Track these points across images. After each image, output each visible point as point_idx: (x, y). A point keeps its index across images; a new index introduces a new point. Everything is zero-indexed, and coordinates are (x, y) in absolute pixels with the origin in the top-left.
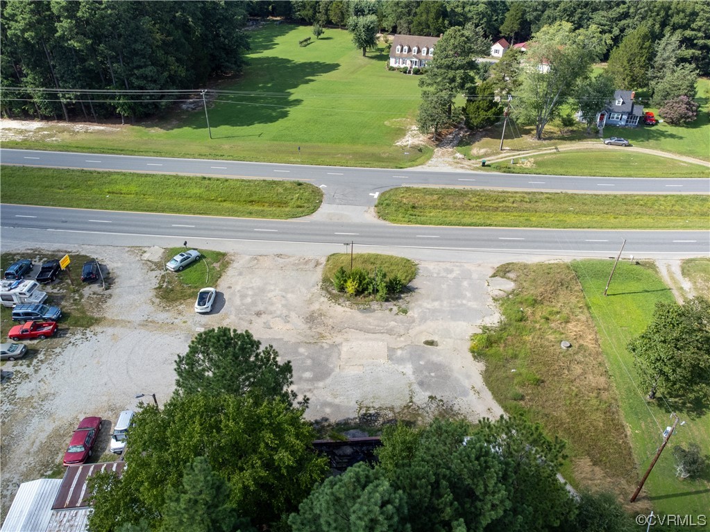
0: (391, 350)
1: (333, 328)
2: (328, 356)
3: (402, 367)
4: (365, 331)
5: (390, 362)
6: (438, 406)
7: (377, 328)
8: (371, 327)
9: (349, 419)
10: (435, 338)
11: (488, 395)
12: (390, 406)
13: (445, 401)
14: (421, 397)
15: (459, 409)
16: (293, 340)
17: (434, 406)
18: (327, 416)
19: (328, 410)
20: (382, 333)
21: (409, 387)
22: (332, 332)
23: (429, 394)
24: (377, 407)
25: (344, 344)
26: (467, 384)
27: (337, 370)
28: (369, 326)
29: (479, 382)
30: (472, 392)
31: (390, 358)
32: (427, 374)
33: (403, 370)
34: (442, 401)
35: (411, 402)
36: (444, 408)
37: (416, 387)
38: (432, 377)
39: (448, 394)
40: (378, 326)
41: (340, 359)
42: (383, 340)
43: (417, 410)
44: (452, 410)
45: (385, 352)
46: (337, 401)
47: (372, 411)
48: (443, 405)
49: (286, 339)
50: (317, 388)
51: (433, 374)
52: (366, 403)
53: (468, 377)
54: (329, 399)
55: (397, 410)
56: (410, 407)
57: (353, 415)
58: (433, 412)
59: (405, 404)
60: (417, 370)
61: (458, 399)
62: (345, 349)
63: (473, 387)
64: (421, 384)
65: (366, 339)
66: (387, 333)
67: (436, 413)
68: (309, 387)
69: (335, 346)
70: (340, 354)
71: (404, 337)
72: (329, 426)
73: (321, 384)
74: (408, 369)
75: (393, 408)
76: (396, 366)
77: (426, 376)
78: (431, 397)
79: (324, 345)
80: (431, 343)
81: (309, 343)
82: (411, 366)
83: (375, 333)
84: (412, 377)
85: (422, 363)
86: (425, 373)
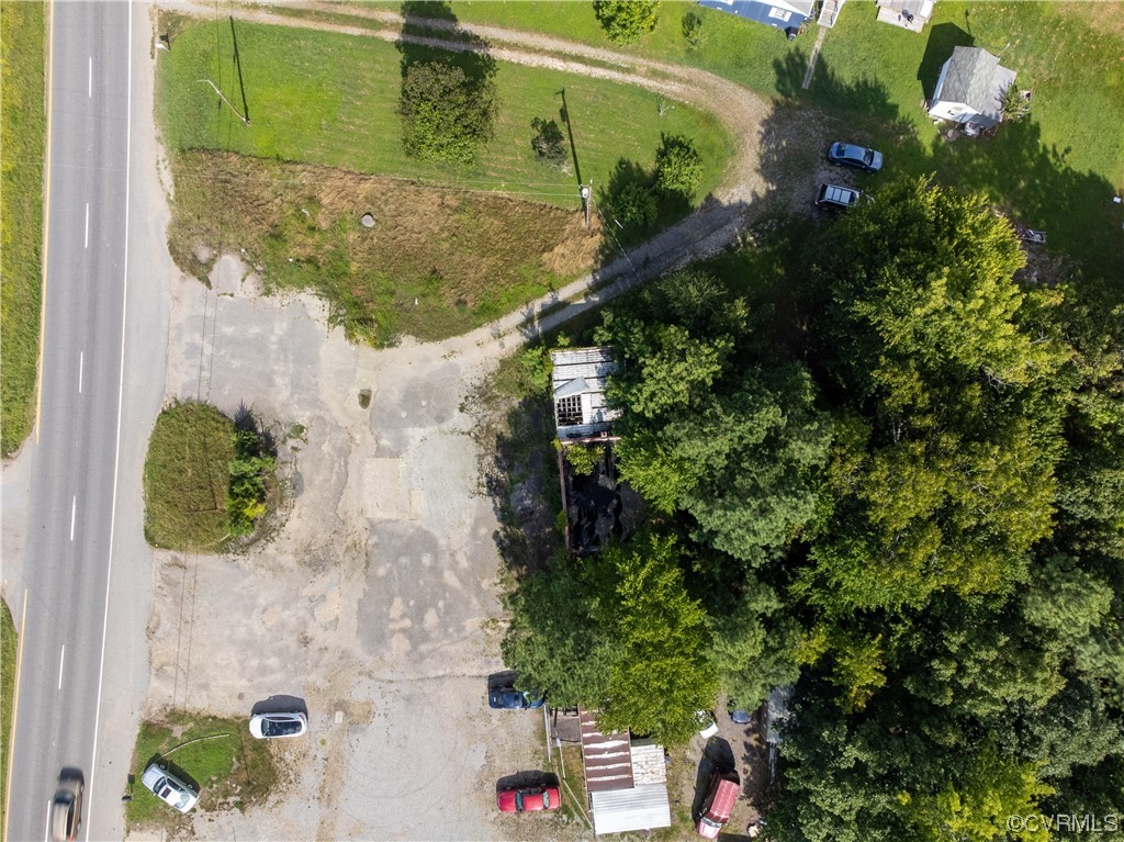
0: (380, 452)
1: (335, 532)
2: (393, 535)
3: (411, 441)
4: (344, 488)
5: (404, 455)
6: (474, 402)
7: (336, 469)
8: (334, 478)
9: (495, 509)
10: (355, 391)
11: (455, 342)
12: (476, 460)
13: (467, 394)
14: (464, 422)
15: (479, 379)
16: (362, 585)
17: (474, 408)
18: (492, 532)
19: (483, 531)
20: (346, 463)
21: (446, 434)
22: (344, 533)
23: (456, 412)
24: (478, 474)
25: (370, 515)
26: (439, 364)
27: (418, 523)
28: (333, 481)
29: (434, 349)
30: (452, 360)
31: (396, 455)
32: (424, 410)
33: (418, 440)
34: (466, 398)
35: (469, 434)
36: (477, 396)
37: (446, 426)
38: (429, 404)
39: (455, 389)
40: (332, 469)
41: (397, 521)
42: (362, 463)
43: (482, 428)
44: (480, 388)
45: (386, 462)
46: (469, 521)
47: (484, 480)
48: (473, 397)
49: (360, 595)
50: (448, 546)
51: (424, 403)
52: (473, 486)
53: (426, 360)
54: (466, 530)
55: (482, 451)
56: (476, 436)
57: (489, 504)
58: (484, 410)
59: (473, 442)
60: (419, 422)
61: (464, 378)
62: (379, 515)
63: (445, 356)
64: (440, 419)
65: (360, 485)
66: (346, 457)
67: (484, 406)
68: (448, 556)
69: (373, 527)
70: (389, 521)
71: (353, 434)
72: (505, 530)
73: (442, 542)
74: (415, 434)
75: (479, 455)
76: (411, 448)
77: (428, 412)
78: (462, 410)
79: (370, 542)
80: (365, 399)
81: (368, 563)
82: (410, 429)
83: (347, 473)
84: (430, 429)
85: (404, 415)
86: (422, 412)
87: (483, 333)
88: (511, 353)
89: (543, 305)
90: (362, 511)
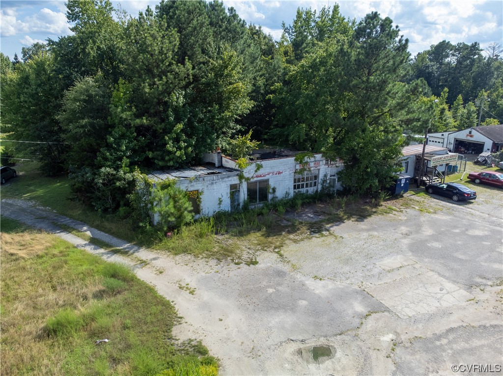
2: (451, 269)
3: (330, 287)
4: (473, 327)
5: (356, 287)
6: (239, 258)
8: (477, 342)
12: (301, 243)
14: (267, 260)
15: (207, 262)
17: (245, 256)
21: (293, 266)
23: (261, 266)
24: (313, 238)
26: (206, 295)
29: (182, 304)
30: (193, 285)
32: (280, 288)
33: (323, 282)
36: (229, 258)
37: (286, 268)
38: (268, 287)
39: (231, 274)
40: (470, 350)
44: (219, 259)
45: (385, 300)
48: (233, 260)
51: (270, 291)
53: (205, 306)
55: (287, 242)
56: (275, 248)
59: (284, 248)
61: (213, 272)
62: (451, 287)
63: (192, 293)
64: (280, 274)
65: (444, 312)
66: (429, 340)
67: (238, 251)
69: (472, 285)
70: (442, 276)
73: (405, 241)
75: (294, 242)
76: (340, 284)
77: (280, 284)
78: (255, 263)
79: (489, 282)
82: (317, 292)
84: (299, 277)
85: (303, 303)
86: (283, 289)
87: (144, 275)
88: (163, 252)
89: (95, 249)
90: (470, 300)
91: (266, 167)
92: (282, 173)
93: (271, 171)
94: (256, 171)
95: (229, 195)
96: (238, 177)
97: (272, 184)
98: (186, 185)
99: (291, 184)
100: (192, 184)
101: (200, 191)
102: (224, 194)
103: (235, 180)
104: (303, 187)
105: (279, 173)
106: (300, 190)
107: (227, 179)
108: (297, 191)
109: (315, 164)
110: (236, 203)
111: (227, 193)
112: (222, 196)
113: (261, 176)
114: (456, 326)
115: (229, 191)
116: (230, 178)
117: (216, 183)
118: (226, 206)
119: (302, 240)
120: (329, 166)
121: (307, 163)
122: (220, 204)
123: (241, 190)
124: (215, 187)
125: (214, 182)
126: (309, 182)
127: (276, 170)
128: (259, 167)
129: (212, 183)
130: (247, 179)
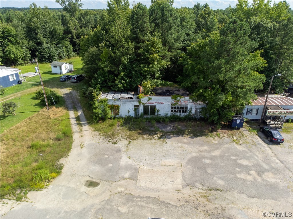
0: (134, 178)
1: (196, 208)
2: (193, 175)
3: (129, 163)
4: (158, 200)
5: (138, 167)
6: (113, 139)
7: (143, 204)
8: (150, 205)
10: (84, 189)
11: (75, 143)
12: (145, 140)
13: (107, 142)
14: (122, 144)
15: (100, 137)
16: (235, 194)
17: (116, 139)
19: (185, 141)
20: (139, 197)
21: (128, 149)
22: (196, 202)
23: (116, 145)
24: (153, 140)
25: (180, 186)
27: (183, 163)
28: (153, 207)
29: (74, 151)
30: (85, 145)
33: (129, 160)
34: (109, 142)
35: (130, 142)
36: (109, 138)
37: (124, 149)
38: (107, 155)
39: (102, 145)
40: (142, 207)
41: (183, 172)
42: (140, 188)
43: (128, 137)
44: (105, 138)
45: (141, 176)
46: (180, 145)
48: (110, 140)
49: (244, 196)
50: (196, 153)
51: (106, 156)
52: (160, 142)
53: (79, 154)
54: (186, 146)
56: (132, 139)
61: (97, 142)
62: (179, 182)
63: (82, 148)
64: (118, 151)
65: (157, 190)
66: (133, 197)
67: (116, 136)
69: (190, 185)
70: (183, 176)
71: (116, 191)
73: (194, 154)
76: (134, 163)
77: (112, 155)
78: (115, 143)
79: (201, 187)
80: (92, 184)
81: (217, 190)
82: (121, 163)
83: (146, 197)
84: (123, 155)
85: (110, 165)
86: (111, 157)
88: (92, 129)
89: (74, 121)
90: (177, 190)
91: (154, 99)
92: (164, 103)
93: (157, 102)
94: (148, 101)
95: (133, 109)
96: (138, 102)
97: (157, 108)
98: (112, 102)
99: (170, 109)
100: (115, 102)
101: (119, 105)
102: (131, 109)
103: (137, 103)
104: (177, 112)
105: (162, 103)
106: (175, 113)
107: (132, 102)
108: (173, 113)
109: (184, 101)
110: (138, 114)
111: (133, 108)
112: (130, 109)
113: (151, 103)
114: (152, 197)
115: (133, 107)
116: (134, 102)
117: (127, 103)
118: (132, 114)
119: (147, 139)
120: (194, 104)
121: (179, 100)
122: (128, 113)
123: (140, 108)
124: (126, 104)
125: (126, 102)
126: (182, 110)
127: (160, 101)
128: (150, 99)
129: (125, 103)
130: (143, 104)
